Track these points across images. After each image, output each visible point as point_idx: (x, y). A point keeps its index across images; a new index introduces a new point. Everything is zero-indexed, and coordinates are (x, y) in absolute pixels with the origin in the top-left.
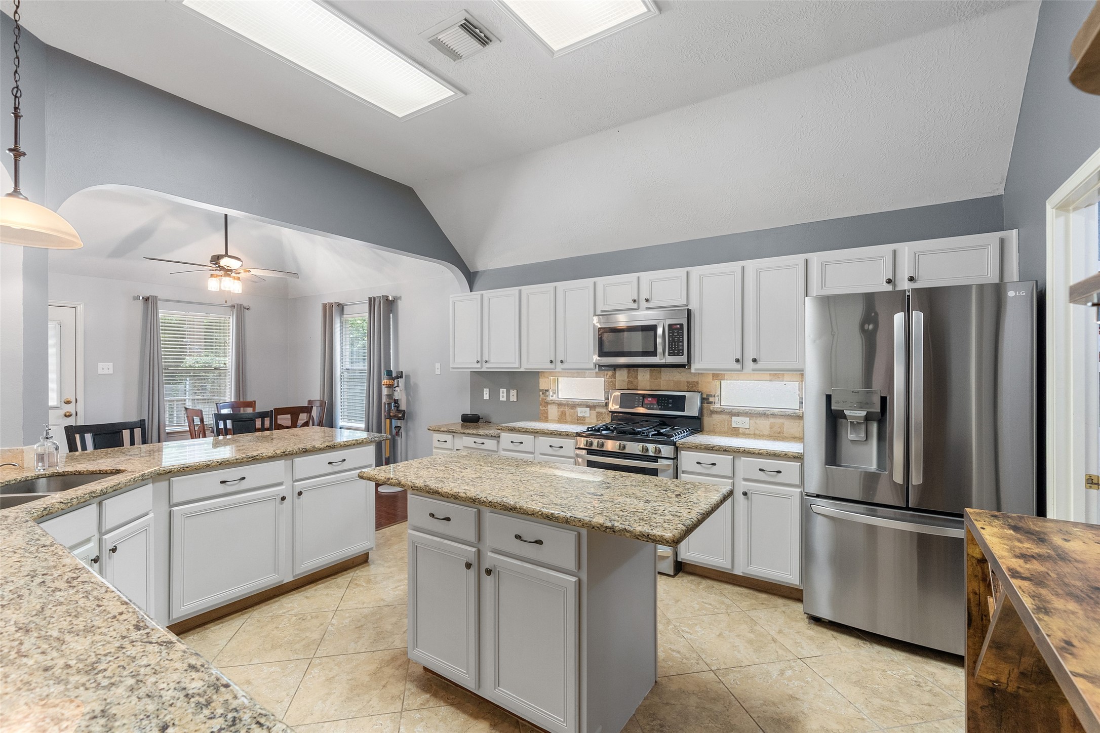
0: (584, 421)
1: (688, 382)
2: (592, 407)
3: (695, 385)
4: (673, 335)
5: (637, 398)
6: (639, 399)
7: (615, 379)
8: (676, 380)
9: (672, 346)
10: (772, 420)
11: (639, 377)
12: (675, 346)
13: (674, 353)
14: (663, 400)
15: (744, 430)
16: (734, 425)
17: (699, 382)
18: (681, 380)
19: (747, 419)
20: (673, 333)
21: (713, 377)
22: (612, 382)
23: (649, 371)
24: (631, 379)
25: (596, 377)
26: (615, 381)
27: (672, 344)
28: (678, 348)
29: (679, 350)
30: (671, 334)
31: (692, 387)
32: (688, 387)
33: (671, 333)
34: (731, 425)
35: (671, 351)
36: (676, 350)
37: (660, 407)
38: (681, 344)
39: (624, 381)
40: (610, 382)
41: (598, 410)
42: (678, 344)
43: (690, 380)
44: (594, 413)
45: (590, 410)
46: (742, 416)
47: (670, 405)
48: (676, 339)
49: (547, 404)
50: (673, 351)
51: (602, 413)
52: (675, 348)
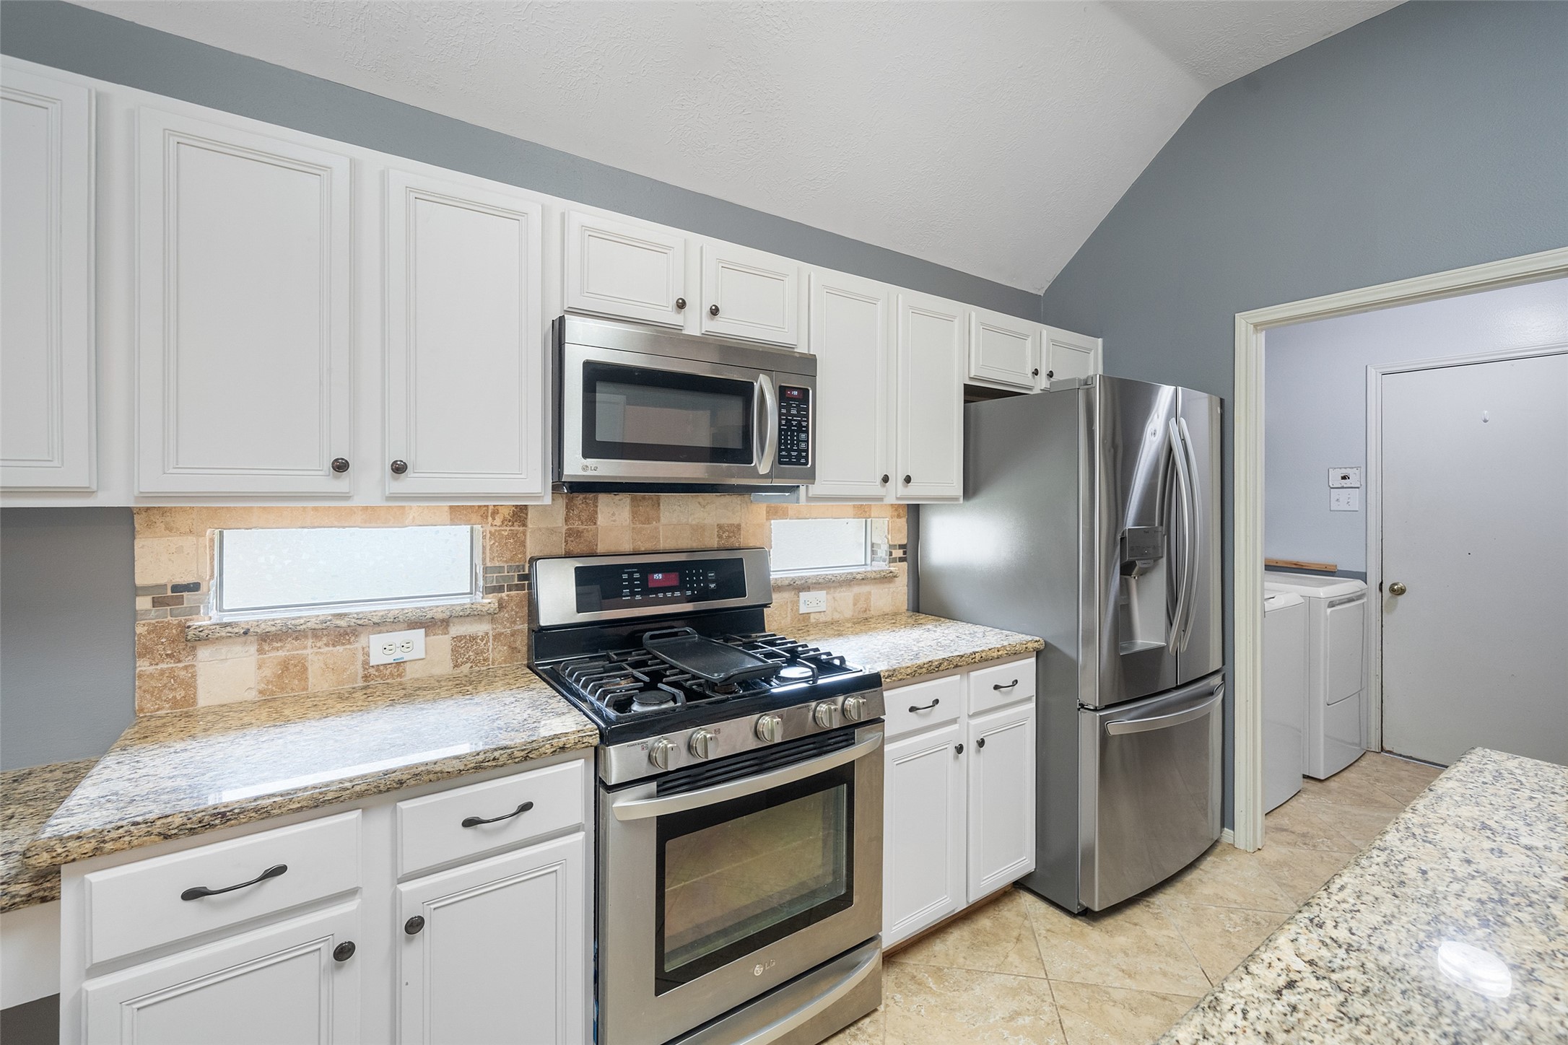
0: (400, 676)
1: (720, 527)
2: (429, 624)
3: (733, 532)
4: (788, 413)
5: (625, 576)
6: (631, 579)
7: (524, 525)
8: (694, 523)
9: (786, 439)
10: (857, 590)
11: (601, 520)
12: (792, 440)
13: (789, 456)
14: (694, 575)
15: (817, 616)
16: (803, 609)
17: (743, 525)
18: (706, 522)
19: (821, 595)
20: (789, 408)
21: (768, 512)
22: (514, 535)
23: (628, 501)
24: (577, 525)
25: (451, 525)
26: (524, 533)
27: (786, 436)
28: (798, 446)
29: (799, 451)
30: (784, 411)
31: (729, 537)
32: (720, 537)
33: (784, 407)
34: (798, 610)
35: (784, 453)
36: (795, 451)
37: (689, 593)
38: (803, 436)
39: (552, 531)
40: (508, 537)
41: (457, 630)
42: (798, 436)
43: (724, 521)
44: (443, 642)
45: (426, 635)
46: (815, 589)
47: (712, 586)
48: (794, 423)
49: (189, 641)
50: (789, 451)
51: (473, 638)
52: (792, 445)
